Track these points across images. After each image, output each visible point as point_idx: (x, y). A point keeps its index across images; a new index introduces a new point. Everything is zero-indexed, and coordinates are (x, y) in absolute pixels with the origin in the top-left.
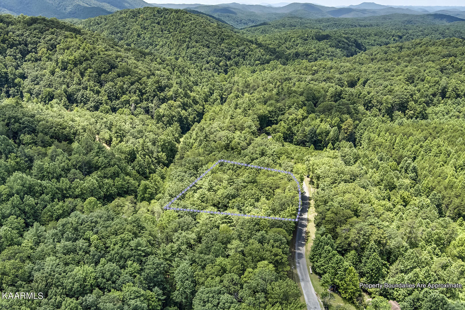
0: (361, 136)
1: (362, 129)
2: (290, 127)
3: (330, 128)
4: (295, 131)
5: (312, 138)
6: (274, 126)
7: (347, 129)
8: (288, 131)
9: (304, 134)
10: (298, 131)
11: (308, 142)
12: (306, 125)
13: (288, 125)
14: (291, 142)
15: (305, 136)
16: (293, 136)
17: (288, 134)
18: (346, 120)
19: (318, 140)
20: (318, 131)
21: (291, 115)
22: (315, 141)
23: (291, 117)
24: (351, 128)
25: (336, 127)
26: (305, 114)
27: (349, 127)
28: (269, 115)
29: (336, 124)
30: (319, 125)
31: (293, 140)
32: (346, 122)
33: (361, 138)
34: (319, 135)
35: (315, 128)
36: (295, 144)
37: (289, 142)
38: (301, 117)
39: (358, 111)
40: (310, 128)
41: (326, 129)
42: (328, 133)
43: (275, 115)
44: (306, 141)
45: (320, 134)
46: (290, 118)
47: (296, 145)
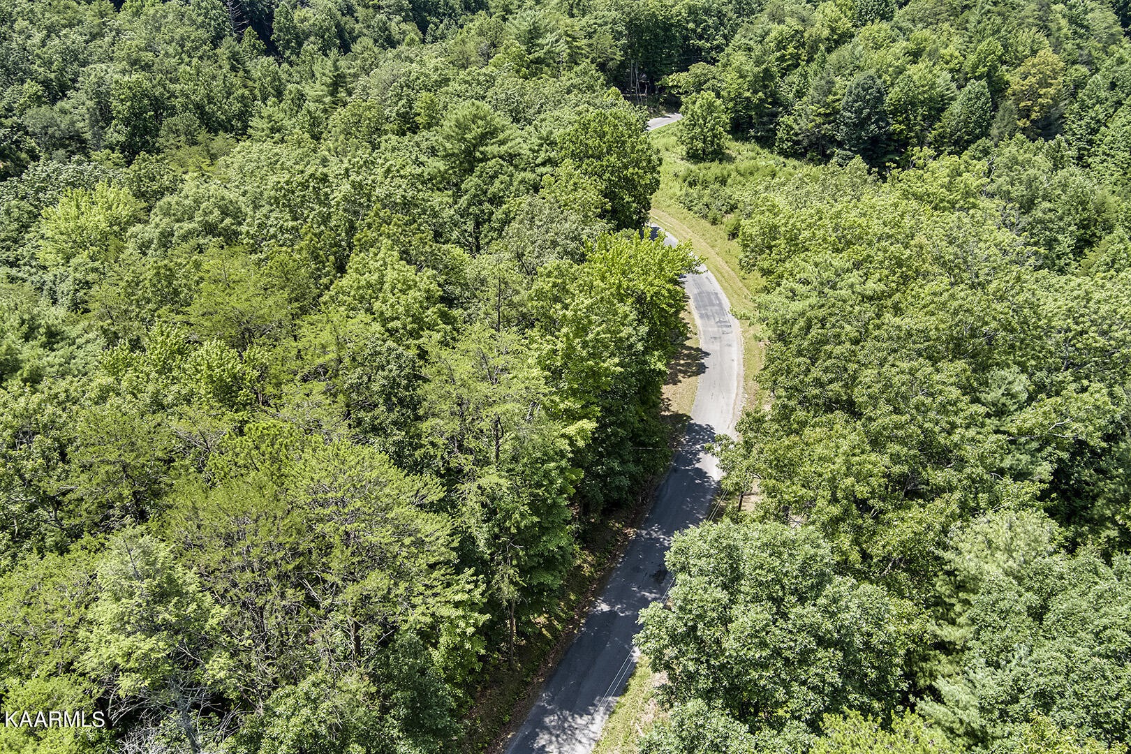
0: (1094, 131)
1: (1100, 102)
2: (766, 70)
3: (954, 85)
4: (791, 95)
5: (862, 124)
6: (698, 68)
7: (1033, 94)
8: (755, 92)
9: (827, 105)
10: (800, 95)
11: (840, 145)
12: (839, 69)
13: (758, 63)
14: (766, 142)
15: (831, 115)
16: (775, 115)
17: (757, 106)
18: (1034, 52)
19: (890, 136)
20: (893, 94)
21: (781, 22)
22: (875, 140)
23: (776, 30)
24: (1052, 91)
25: (983, 82)
26: (845, 24)
27: (1044, 83)
28: (691, 25)
29: (981, 70)
30: (900, 71)
31: (774, 131)
32: (1029, 62)
33: (1090, 142)
34: (894, 113)
35: (879, 81)
36: (783, 153)
37: (759, 140)
38: (826, 33)
39: (1087, 28)
40: (858, 77)
41: (933, 86)
42: (937, 107)
43: (717, 29)
44: (832, 141)
45: (901, 109)
46: (773, 35)
47: (787, 157)
